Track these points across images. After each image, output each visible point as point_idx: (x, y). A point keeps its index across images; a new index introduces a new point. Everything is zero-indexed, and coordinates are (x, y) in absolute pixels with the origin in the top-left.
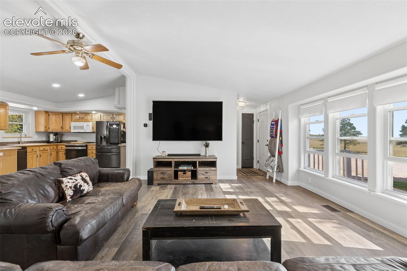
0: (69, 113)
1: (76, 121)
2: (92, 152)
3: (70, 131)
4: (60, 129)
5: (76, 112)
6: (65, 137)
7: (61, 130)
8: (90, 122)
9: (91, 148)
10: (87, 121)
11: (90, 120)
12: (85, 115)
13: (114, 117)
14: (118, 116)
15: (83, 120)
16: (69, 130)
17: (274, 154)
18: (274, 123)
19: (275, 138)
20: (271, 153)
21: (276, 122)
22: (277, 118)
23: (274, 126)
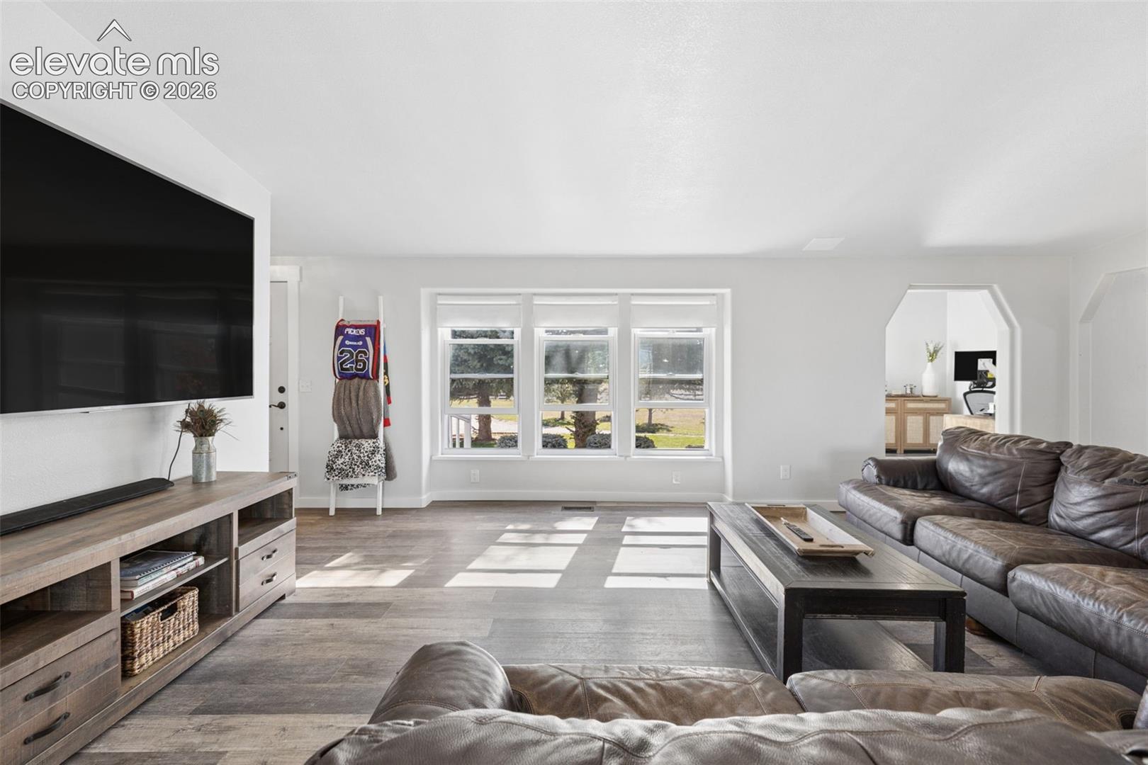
17: (361, 431)
18: (362, 332)
19: (368, 378)
20: (349, 429)
21: (373, 331)
22: (369, 319)
23: (360, 343)
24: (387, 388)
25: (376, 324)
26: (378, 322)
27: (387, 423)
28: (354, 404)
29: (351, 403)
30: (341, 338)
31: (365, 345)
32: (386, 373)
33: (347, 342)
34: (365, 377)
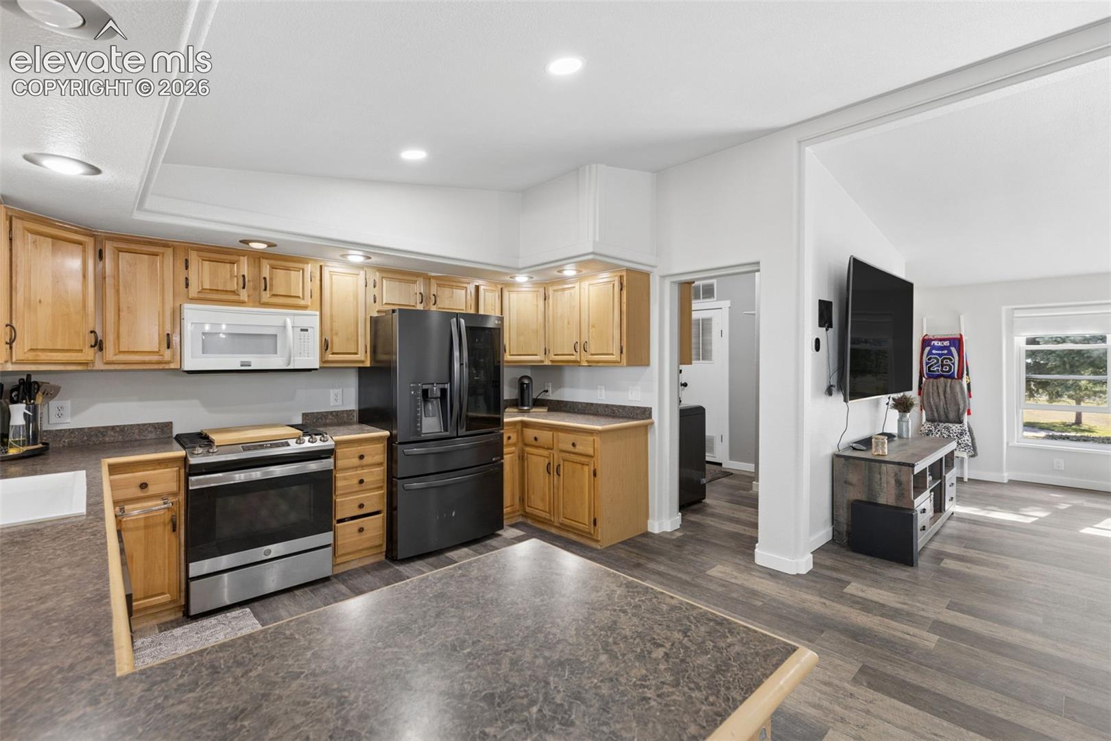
0: (165, 245)
1: (211, 296)
2: (361, 482)
3: (159, 363)
4: (81, 351)
5: (246, 242)
6: (68, 404)
7: (89, 354)
8: (305, 307)
9: (356, 461)
10: (290, 302)
11: (308, 301)
12: (273, 267)
13: (434, 290)
14: (447, 291)
15: (266, 296)
16: (155, 358)
17: (947, 417)
18: (947, 343)
19: (953, 378)
20: (936, 414)
21: (958, 342)
22: (953, 333)
23: (946, 352)
24: (969, 385)
25: (959, 337)
26: (961, 335)
27: (969, 413)
28: (942, 397)
29: (939, 396)
30: (928, 349)
31: (950, 353)
32: (967, 374)
33: (934, 352)
34: (951, 377)
